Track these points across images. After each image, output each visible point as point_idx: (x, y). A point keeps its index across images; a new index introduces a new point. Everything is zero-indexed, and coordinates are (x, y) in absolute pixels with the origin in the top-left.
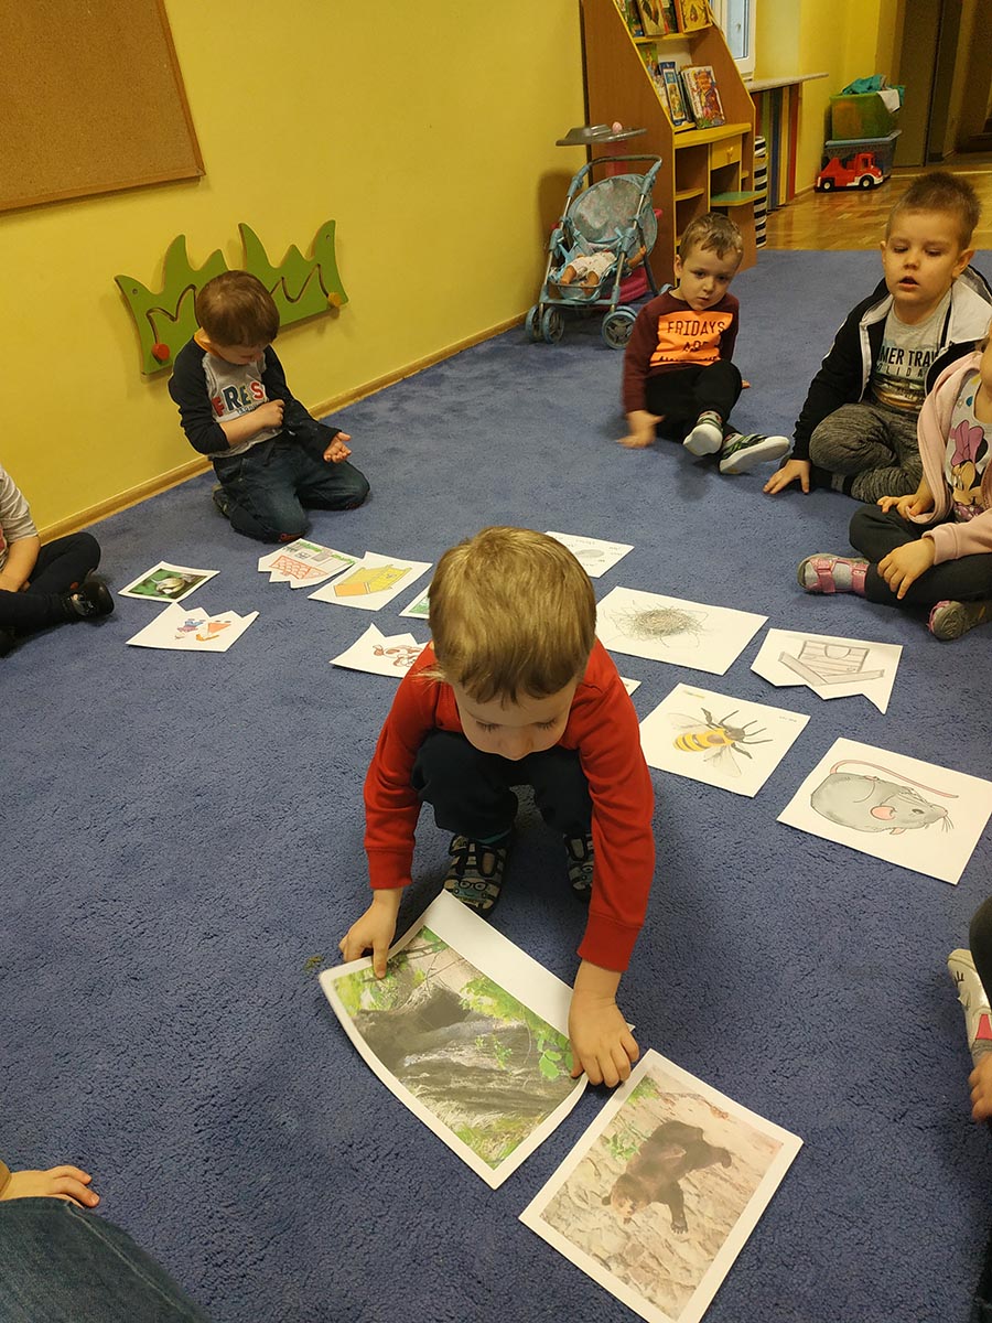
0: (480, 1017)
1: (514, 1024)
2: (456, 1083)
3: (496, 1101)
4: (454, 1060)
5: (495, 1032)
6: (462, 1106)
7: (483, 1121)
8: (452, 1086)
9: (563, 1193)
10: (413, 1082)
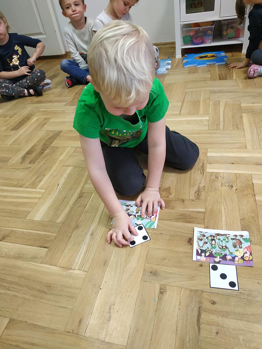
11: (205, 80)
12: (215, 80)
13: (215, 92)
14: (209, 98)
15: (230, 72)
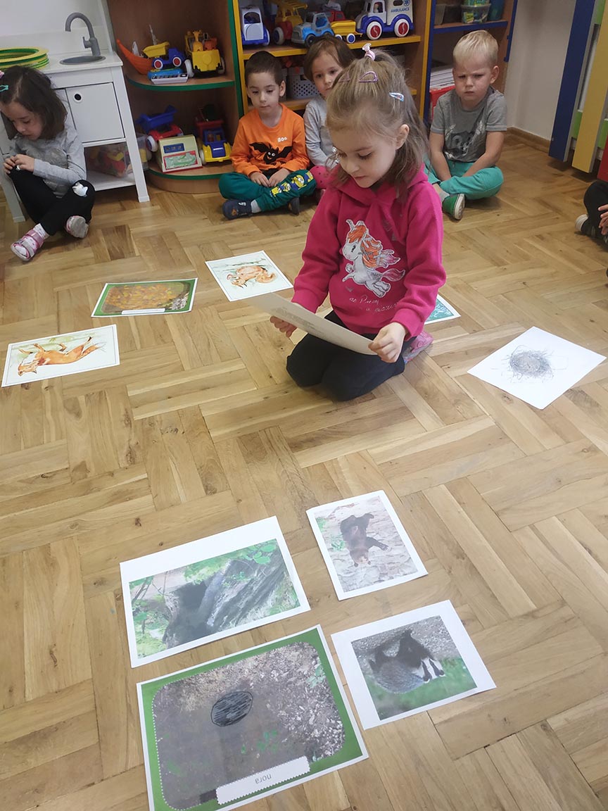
0: (211, 579)
1: (228, 564)
2: (242, 604)
3: (265, 591)
4: (227, 600)
5: (225, 575)
6: (256, 607)
7: (272, 600)
8: (242, 607)
9: (341, 578)
10: (226, 625)
11: (87, 264)
12: (104, 261)
15: (126, 240)
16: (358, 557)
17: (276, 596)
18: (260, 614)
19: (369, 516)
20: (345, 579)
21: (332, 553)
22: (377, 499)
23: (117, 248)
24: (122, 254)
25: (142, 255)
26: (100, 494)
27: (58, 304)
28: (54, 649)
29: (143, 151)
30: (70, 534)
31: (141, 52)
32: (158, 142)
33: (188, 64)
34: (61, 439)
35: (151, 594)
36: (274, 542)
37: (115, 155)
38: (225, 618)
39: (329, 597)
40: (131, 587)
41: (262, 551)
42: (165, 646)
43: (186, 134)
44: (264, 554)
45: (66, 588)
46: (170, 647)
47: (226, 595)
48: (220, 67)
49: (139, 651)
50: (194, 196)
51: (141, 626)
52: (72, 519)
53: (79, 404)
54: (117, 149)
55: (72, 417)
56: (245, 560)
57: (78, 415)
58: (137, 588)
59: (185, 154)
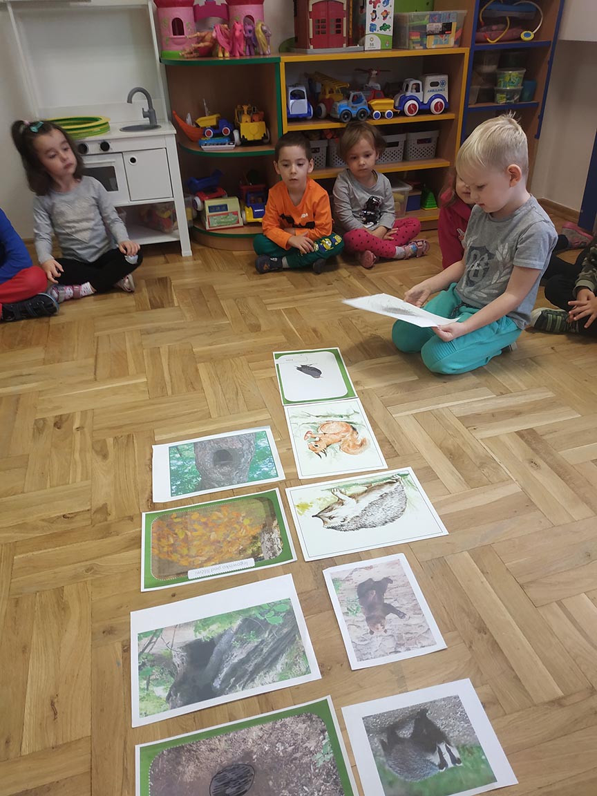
0: (221, 636)
1: (239, 622)
2: (250, 667)
3: (275, 654)
4: (236, 660)
5: (236, 633)
6: (265, 671)
7: (282, 664)
8: (250, 669)
9: (355, 645)
10: (232, 688)
11: (129, 312)
12: (145, 310)
13: (148, 332)
14: (140, 344)
15: (167, 292)
16: (375, 624)
17: (286, 660)
18: (268, 679)
19: (388, 580)
20: (359, 648)
21: (348, 618)
22: (397, 563)
23: (157, 298)
24: (162, 304)
25: (181, 306)
26: (118, 538)
27: (97, 348)
28: (55, 700)
29: (189, 210)
30: (84, 578)
31: (194, 122)
32: (203, 202)
33: (236, 134)
34: (87, 479)
35: (159, 648)
36: (288, 602)
37: (163, 212)
38: (232, 680)
39: (342, 665)
40: (139, 639)
41: (274, 610)
42: (168, 706)
43: (230, 196)
44: (277, 614)
45: (75, 633)
46: (173, 707)
47: (235, 654)
48: (265, 137)
49: (141, 709)
50: (234, 253)
51: (145, 682)
52: (88, 563)
53: (106, 447)
54: (165, 208)
55: (99, 459)
56: (257, 618)
57: (105, 456)
58: (145, 641)
59: (228, 214)
